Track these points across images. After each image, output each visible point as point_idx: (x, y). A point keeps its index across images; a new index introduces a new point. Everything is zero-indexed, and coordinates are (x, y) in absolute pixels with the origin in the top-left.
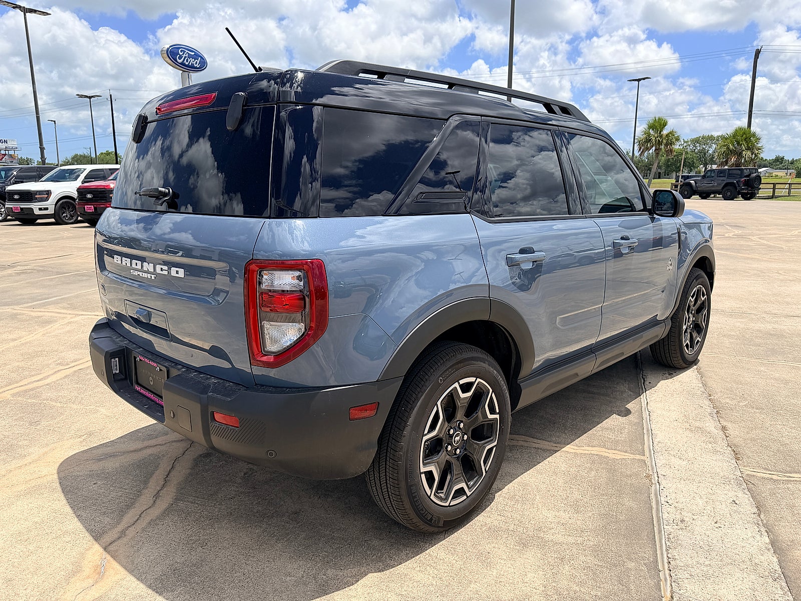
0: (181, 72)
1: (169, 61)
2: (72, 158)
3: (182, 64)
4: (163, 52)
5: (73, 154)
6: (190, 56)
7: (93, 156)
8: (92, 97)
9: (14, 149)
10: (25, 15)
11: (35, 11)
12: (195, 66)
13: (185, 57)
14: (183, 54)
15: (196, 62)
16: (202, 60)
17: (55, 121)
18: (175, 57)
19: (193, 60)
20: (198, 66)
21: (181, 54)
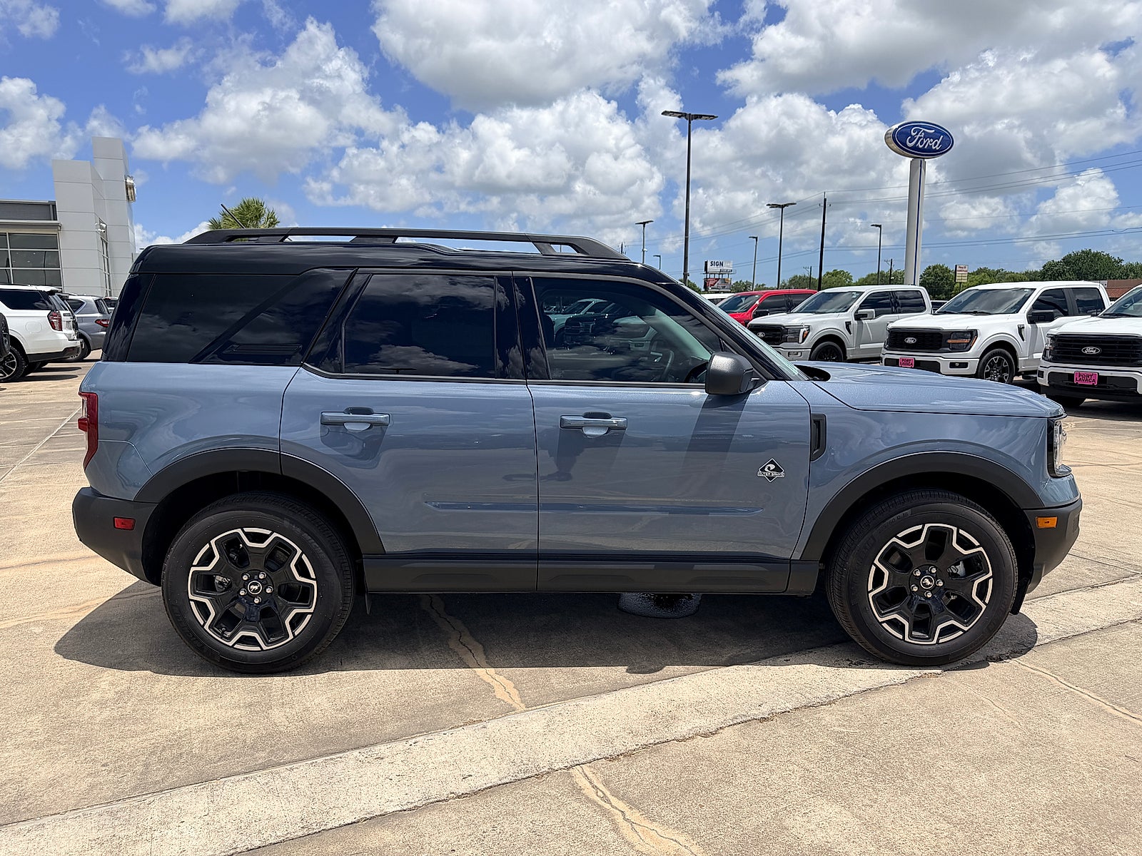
0: (911, 159)
1: (896, 147)
2: (790, 281)
3: (915, 148)
4: (889, 136)
5: (792, 276)
6: (927, 136)
7: (816, 276)
8: (785, 205)
9: (729, 272)
10: (690, 123)
11: (701, 116)
12: (934, 148)
13: (920, 138)
14: (917, 134)
15: (936, 142)
16: (946, 138)
17: (756, 238)
18: (903, 141)
19: (932, 140)
20: (938, 149)
21: (913, 134)
